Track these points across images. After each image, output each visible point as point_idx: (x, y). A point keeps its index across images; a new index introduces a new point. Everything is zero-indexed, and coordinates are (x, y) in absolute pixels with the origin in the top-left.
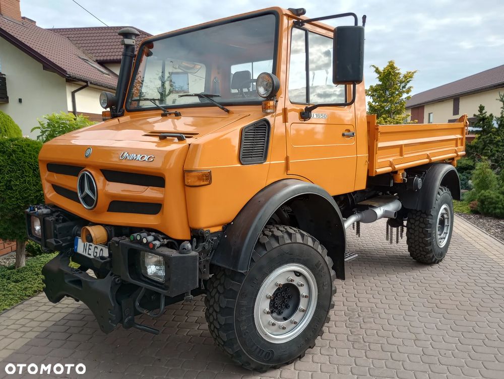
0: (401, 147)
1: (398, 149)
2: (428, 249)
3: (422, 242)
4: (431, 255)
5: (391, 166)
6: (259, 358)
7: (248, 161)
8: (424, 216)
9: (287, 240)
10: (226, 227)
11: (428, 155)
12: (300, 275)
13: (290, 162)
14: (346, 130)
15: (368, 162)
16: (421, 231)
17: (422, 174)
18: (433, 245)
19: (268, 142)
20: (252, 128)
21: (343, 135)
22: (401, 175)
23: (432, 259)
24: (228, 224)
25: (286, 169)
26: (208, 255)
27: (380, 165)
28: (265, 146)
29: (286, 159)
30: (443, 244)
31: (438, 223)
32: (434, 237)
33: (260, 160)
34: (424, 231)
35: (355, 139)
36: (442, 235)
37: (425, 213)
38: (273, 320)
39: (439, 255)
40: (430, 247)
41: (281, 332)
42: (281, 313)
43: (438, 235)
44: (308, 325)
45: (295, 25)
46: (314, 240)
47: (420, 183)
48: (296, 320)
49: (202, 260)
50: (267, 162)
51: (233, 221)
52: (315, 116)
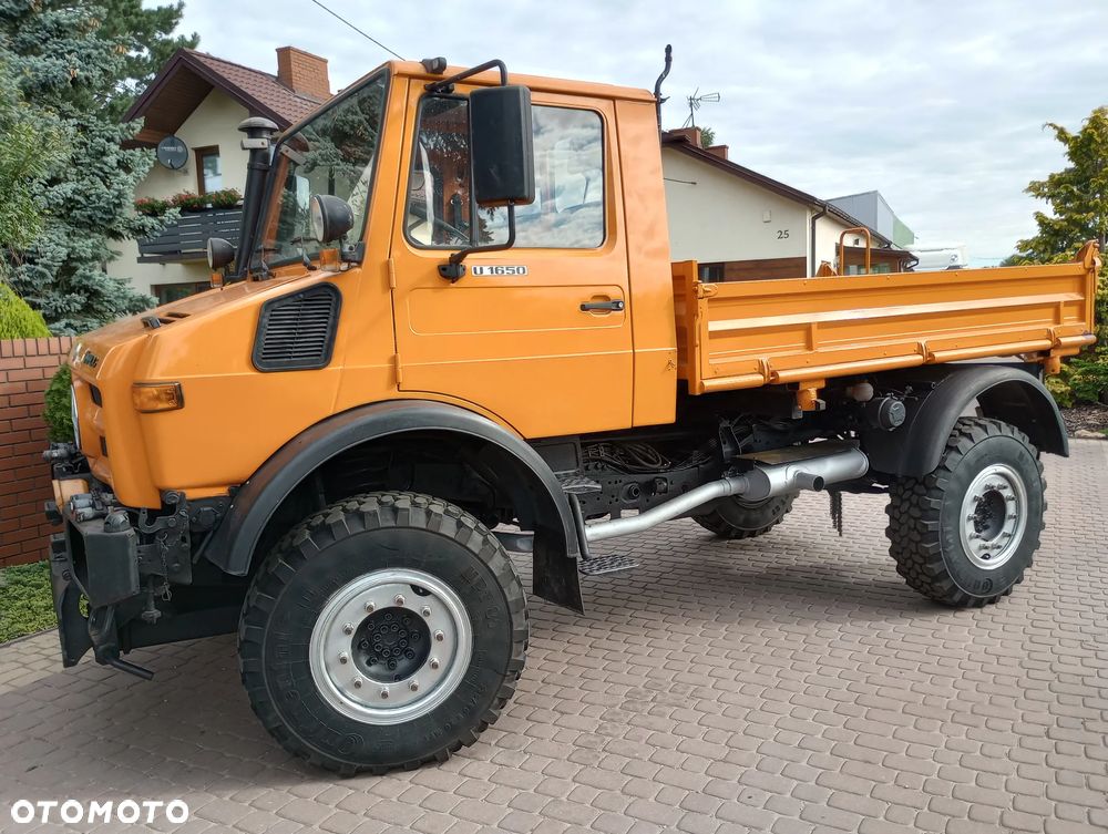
1: (801, 334)
2: (932, 569)
3: (917, 554)
4: (945, 585)
5: (762, 373)
6: (327, 748)
7: (279, 364)
8: (920, 489)
9: (386, 521)
10: (237, 488)
11: (920, 345)
12: (425, 593)
13: (400, 365)
14: (595, 297)
15: (675, 362)
16: (912, 526)
17: (904, 390)
18: (949, 561)
19: (334, 327)
20: (290, 301)
21: (584, 308)
22: (812, 393)
23: (952, 596)
24: (243, 484)
25: (394, 380)
26: (184, 540)
27: (720, 371)
28: (327, 336)
29: (394, 360)
30: (998, 561)
31: (969, 509)
32: (951, 541)
33: (312, 362)
34: (919, 527)
35: (628, 315)
36: (995, 541)
37: (923, 483)
38: (360, 677)
39: (976, 586)
40: (937, 564)
41: (383, 702)
42: (391, 666)
43: (971, 538)
44: (453, 697)
45: (430, 91)
46: (460, 524)
47: (896, 409)
48: (416, 683)
49: (166, 546)
50: (335, 367)
51: (250, 479)
52: (487, 271)
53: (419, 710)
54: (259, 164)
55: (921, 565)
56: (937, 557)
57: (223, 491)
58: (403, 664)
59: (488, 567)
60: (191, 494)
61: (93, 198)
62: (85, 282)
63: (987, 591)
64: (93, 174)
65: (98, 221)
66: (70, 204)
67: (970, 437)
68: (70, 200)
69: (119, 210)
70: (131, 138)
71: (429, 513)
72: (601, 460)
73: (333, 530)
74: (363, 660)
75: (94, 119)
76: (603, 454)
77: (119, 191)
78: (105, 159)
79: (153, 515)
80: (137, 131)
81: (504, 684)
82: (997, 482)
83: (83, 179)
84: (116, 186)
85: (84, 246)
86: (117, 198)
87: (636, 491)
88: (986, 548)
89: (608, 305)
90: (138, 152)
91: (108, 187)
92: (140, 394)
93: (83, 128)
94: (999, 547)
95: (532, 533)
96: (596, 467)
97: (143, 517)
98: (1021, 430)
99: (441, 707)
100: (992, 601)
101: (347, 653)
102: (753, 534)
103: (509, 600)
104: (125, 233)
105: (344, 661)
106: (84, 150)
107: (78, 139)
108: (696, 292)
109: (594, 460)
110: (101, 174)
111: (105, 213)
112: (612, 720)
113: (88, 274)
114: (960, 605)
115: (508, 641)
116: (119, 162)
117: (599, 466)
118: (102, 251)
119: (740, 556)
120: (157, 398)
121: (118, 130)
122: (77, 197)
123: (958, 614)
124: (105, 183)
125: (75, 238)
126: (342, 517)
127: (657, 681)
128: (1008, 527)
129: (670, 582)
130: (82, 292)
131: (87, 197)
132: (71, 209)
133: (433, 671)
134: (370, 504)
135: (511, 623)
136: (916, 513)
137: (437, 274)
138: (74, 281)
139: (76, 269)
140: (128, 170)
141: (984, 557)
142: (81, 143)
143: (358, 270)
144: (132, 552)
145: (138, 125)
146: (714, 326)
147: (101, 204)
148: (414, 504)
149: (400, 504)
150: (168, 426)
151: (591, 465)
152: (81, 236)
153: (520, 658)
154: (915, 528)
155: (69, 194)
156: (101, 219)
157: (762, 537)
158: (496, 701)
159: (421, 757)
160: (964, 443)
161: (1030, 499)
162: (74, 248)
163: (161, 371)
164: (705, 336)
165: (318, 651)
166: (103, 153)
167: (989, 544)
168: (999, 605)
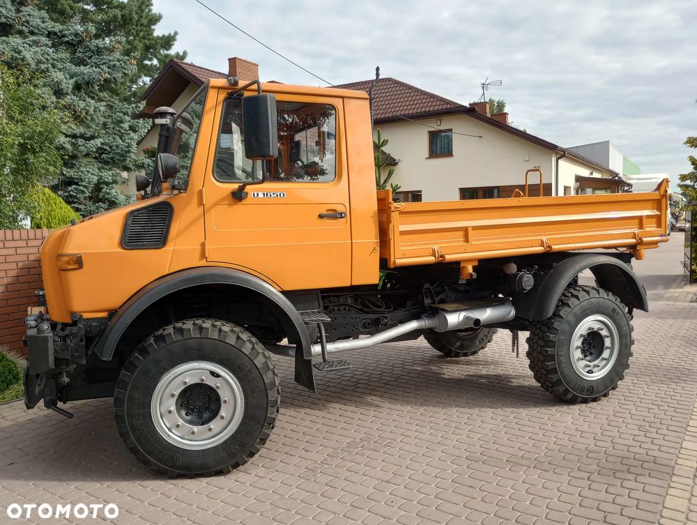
0: (465, 230)
1: (461, 233)
2: (552, 378)
3: (542, 368)
4: (561, 389)
5: (435, 256)
6: (160, 460)
7: (137, 246)
8: (545, 329)
9: (195, 334)
10: (112, 313)
11: (542, 241)
12: (218, 376)
13: (207, 248)
14: (328, 210)
15: (378, 249)
16: (539, 351)
17: (532, 268)
18: (562, 373)
19: (169, 226)
20: (144, 211)
21: (321, 216)
22: (470, 269)
23: (566, 395)
24: (116, 311)
25: (203, 255)
26: (81, 340)
27: (407, 253)
28: (165, 231)
29: (203, 245)
30: (598, 375)
31: (577, 342)
32: (563, 361)
33: (156, 245)
34: (543, 352)
35: (349, 221)
36: (596, 362)
37: (546, 325)
38: (181, 422)
39: (582, 390)
40: (555, 375)
41: (192, 437)
42: (200, 417)
43: (579, 359)
44: (233, 436)
45: (230, 96)
46: (238, 338)
47: (528, 281)
48: (212, 427)
49: (71, 343)
50: (169, 247)
51: (120, 308)
52: (261, 195)
53: (213, 442)
54: (165, 133)
55: (545, 375)
56: (554, 371)
57: (104, 315)
58: (206, 415)
59: (253, 362)
60: (86, 316)
61: (114, 148)
62: (107, 196)
63: (591, 394)
64: (115, 134)
65: (116, 161)
66: (101, 151)
67: (577, 297)
68: (101, 149)
69: (128, 155)
70: (137, 112)
71: (220, 330)
72: (348, 305)
73: (166, 338)
74: (183, 413)
75: (117, 102)
76: (350, 301)
77: (128, 143)
78: (122, 125)
79: (65, 325)
80: (141, 109)
81: (263, 430)
82: (596, 326)
83: (109, 137)
84: (127, 141)
85: (107, 175)
86: (127, 147)
87: (369, 324)
88: (589, 366)
89: (335, 215)
90: (141, 121)
91: (123, 141)
92: (60, 260)
93: (110, 107)
94: (598, 366)
95: (295, 345)
96: (345, 309)
97: (59, 327)
98: (614, 294)
99: (226, 442)
100: (595, 400)
101: (173, 408)
102: (466, 355)
103: (266, 382)
104: (133, 168)
105: (170, 412)
106: (110, 120)
107: (107, 114)
108: (390, 208)
109: (343, 305)
110: (119, 134)
111: (120, 156)
112: (333, 456)
113: (108, 191)
114: (573, 401)
115: (265, 406)
116: (130, 126)
117: (347, 308)
118: (118, 178)
119: (452, 368)
120: (68, 263)
121: (130, 108)
122: (105, 147)
123: (571, 407)
124: (121, 139)
125: (103, 171)
126: (172, 331)
127: (370, 436)
128: (606, 354)
129: (404, 381)
130: (107, 201)
131: (111, 147)
132: (101, 154)
133: (222, 421)
134: (188, 325)
135: (267, 395)
136: (542, 343)
137: (230, 197)
138: (101, 195)
139: (102, 188)
140: (135, 131)
141: (588, 372)
142: (109, 116)
143: (184, 194)
144: (51, 345)
145: (142, 105)
146: (403, 228)
147: (119, 151)
148: (214, 326)
149: (204, 325)
150: (75, 278)
151: (342, 308)
152: (106, 169)
153: (273, 416)
154: (541, 352)
155: (99, 145)
156: (118, 159)
157: (472, 356)
158: (258, 440)
159: (215, 469)
160: (573, 301)
161: (621, 337)
162: (101, 176)
163: (72, 248)
164: (397, 234)
165: (156, 406)
166: (122, 122)
167: (592, 364)
168: (600, 402)
